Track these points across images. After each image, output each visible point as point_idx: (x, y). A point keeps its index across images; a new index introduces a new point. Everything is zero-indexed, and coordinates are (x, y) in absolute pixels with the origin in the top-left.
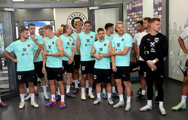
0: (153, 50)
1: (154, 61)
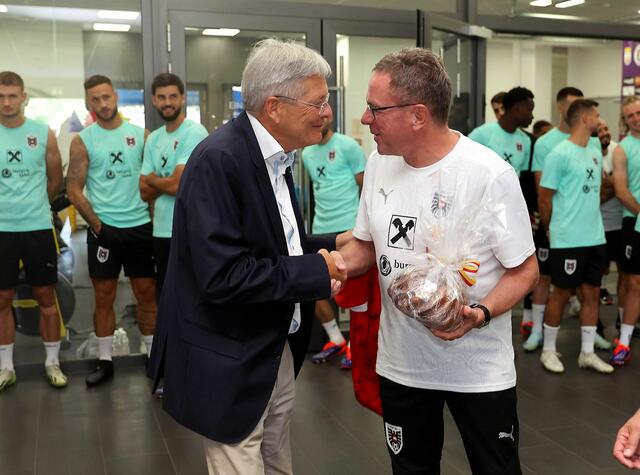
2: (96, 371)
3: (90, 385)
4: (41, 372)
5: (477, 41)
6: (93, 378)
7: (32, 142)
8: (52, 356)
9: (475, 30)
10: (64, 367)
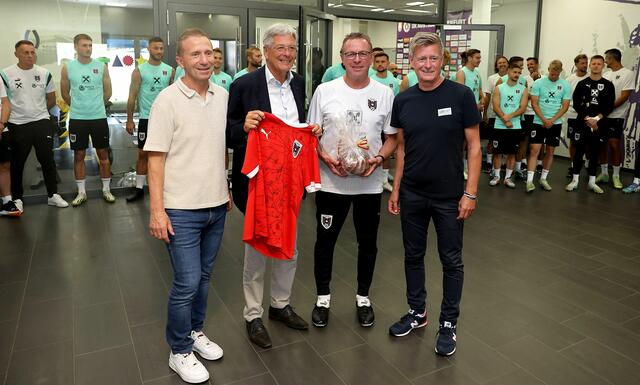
0: (595, 102)
1: (597, 118)
2: (132, 193)
3: (128, 201)
4: (100, 195)
5: (328, 22)
6: (130, 197)
7: (96, 71)
8: (106, 187)
9: (328, 16)
10: (113, 192)
